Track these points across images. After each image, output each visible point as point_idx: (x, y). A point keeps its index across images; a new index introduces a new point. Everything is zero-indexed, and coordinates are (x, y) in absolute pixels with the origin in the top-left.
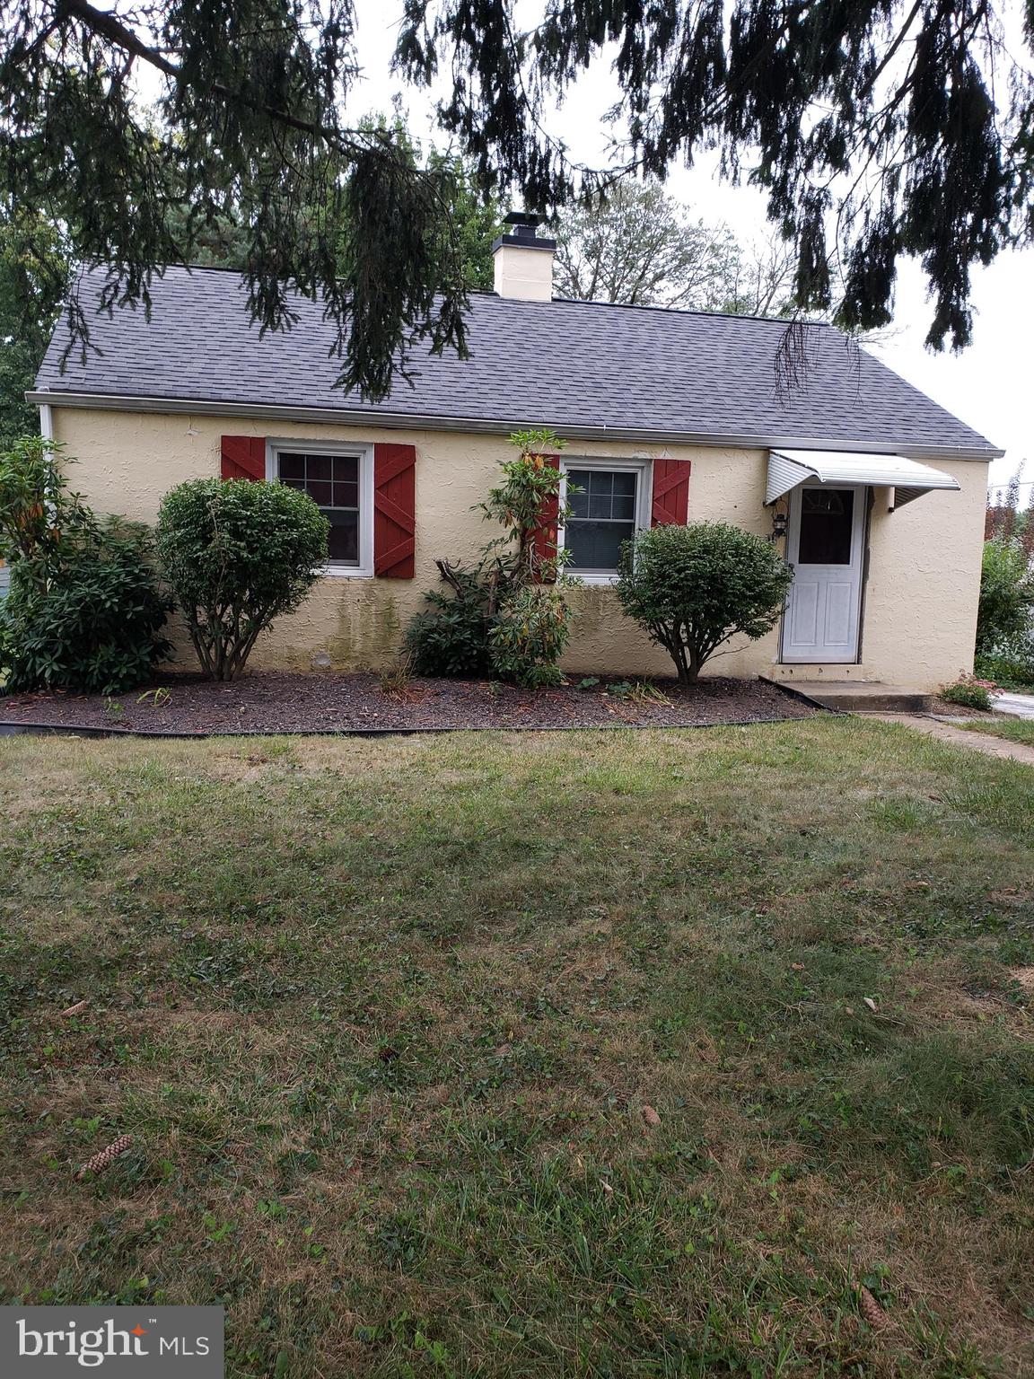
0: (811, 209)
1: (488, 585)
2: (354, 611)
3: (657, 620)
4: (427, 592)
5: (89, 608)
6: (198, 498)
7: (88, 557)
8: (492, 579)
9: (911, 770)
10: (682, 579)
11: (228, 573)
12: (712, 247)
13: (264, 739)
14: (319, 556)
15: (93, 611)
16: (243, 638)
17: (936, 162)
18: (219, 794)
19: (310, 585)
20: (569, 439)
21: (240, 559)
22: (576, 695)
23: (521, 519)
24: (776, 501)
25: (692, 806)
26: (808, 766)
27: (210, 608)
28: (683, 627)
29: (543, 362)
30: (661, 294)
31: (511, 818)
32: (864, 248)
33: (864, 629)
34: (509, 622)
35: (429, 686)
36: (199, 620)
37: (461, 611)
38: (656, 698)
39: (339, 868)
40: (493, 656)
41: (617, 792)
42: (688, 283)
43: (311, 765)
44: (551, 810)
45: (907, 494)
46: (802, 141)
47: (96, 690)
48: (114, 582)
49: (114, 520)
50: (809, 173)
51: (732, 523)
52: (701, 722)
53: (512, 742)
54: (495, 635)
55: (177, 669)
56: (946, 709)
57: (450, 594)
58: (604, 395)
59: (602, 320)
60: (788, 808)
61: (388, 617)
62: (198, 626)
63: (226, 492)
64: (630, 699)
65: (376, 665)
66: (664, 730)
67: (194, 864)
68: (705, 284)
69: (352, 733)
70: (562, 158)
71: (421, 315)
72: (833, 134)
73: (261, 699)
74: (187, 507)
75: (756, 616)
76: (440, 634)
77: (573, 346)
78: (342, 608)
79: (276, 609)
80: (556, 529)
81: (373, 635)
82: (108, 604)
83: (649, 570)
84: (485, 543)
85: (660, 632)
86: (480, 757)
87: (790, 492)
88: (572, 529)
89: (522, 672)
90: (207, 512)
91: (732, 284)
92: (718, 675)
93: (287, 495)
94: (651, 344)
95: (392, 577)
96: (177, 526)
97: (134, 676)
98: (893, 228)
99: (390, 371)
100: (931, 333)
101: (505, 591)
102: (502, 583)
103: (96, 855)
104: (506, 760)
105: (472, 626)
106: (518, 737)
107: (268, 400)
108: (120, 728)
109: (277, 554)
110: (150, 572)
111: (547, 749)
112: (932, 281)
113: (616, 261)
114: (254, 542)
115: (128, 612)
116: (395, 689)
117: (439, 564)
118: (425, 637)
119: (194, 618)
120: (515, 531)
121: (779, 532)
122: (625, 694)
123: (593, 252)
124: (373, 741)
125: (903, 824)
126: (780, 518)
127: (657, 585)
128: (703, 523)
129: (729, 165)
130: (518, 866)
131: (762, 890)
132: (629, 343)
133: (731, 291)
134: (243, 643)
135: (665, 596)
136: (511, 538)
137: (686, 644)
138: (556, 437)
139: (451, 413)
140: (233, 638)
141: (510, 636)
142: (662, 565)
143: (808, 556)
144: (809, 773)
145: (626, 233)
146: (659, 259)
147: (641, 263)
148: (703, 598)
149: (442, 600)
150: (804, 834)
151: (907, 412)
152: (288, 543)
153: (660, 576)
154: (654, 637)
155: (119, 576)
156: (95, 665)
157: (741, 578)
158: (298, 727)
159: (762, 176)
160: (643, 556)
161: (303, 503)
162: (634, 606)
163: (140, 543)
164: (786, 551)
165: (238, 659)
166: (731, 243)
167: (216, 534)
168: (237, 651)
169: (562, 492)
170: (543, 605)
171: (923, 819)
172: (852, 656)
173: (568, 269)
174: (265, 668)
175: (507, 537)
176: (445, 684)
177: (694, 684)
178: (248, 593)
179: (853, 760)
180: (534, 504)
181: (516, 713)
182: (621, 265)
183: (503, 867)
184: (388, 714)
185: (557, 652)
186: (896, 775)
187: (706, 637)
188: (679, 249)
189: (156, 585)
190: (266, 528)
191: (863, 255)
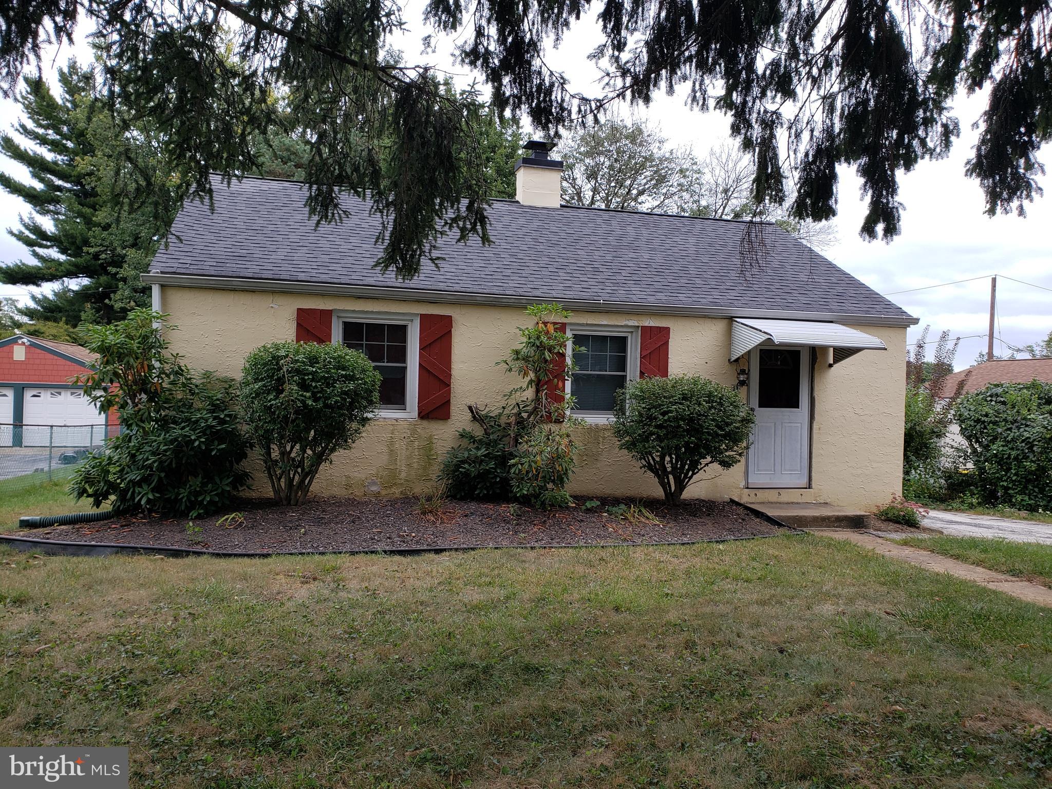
0: (766, 127)
1: (509, 424)
2: (400, 446)
3: (646, 453)
4: (461, 430)
5: (181, 447)
6: (274, 357)
7: (184, 405)
8: (512, 419)
9: (864, 585)
10: (666, 421)
11: (296, 418)
12: (681, 171)
13: (317, 557)
14: (371, 403)
15: (185, 449)
16: (307, 470)
17: (865, 89)
18: (269, 613)
19: (363, 426)
20: (573, 311)
21: (305, 405)
22: (581, 515)
23: (536, 371)
24: (738, 358)
25: (683, 624)
26: (777, 582)
27: (281, 446)
28: (667, 459)
29: (553, 252)
30: (643, 205)
31: (523, 637)
32: (811, 159)
33: (813, 460)
34: (527, 454)
35: (460, 509)
36: (273, 455)
37: (488, 445)
38: (648, 518)
39: (364, 694)
40: (513, 483)
41: (617, 609)
42: (662, 197)
43: (353, 584)
44: (558, 629)
45: (843, 353)
46: (757, 75)
47: (183, 515)
48: (203, 425)
49: (207, 375)
50: (764, 100)
51: (704, 376)
52: (685, 540)
53: (528, 559)
54: (514, 465)
55: (254, 495)
56: (883, 526)
57: (478, 432)
58: (600, 277)
59: (599, 221)
60: (765, 624)
61: (428, 450)
62: (272, 461)
63: (297, 352)
64: (626, 519)
65: (417, 490)
66: (655, 547)
67: (232, 689)
68: (676, 198)
69: (393, 552)
70: (563, 88)
71: (450, 210)
72: (782, 69)
73: (319, 522)
74: (265, 364)
75: (726, 450)
76: (470, 465)
77: (577, 241)
78: (392, 443)
79: (335, 446)
80: (564, 380)
81: (415, 465)
82: (197, 443)
83: (639, 412)
84: (507, 391)
85: (649, 463)
86: (499, 575)
87: (749, 352)
88: (577, 379)
89: (537, 496)
90: (280, 369)
91: (696, 197)
92: (697, 497)
93: (347, 355)
94: (636, 239)
95: (432, 419)
96: (256, 380)
97: (217, 502)
98: (833, 141)
99: (420, 255)
100: (865, 224)
101: (523, 429)
102: (521, 422)
103: (144, 682)
104: (521, 577)
105: (496, 457)
106: (532, 555)
107: (335, 281)
108: (198, 548)
109: (336, 402)
110: (233, 417)
111: (557, 566)
112: (866, 183)
113: (609, 181)
114: (318, 392)
115: (213, 450)
116: (431, 512)
117: (470, 408)
118: (458, 466)
119: (269, 453)
120: (531, 381)
121: (742, 383)
122: (622, 515)
123: (592, 174)
124: (409, 559)
125: (867, 641)
126: (743, 372)
127: (646, 424)
128: (681, 376)
129: (698, 94)
130: (527, 690)
131: (750, 714)
132: (620, 238)
133: (695, 202)
134: (307, 475)
135: (652, 434)
136: (528, 387)
137: (670, 473)
138: (563, 309)
139: (481, 291)
140: (299, 470)
141: (526, 466)
142: (649, 409)
143: (765, 402)
144: (779, 589)
145: (616, 160)
146: (641, 180)
147: (628, 182)
148: (684, 436)
149: (472, 437)
150: (781, 651)
151: (840, 289)
152: (346, 393)
153: (648, 418)
154: (644, 466)
155: (207, 421)
156: (184, 493)
157: (713, 420)
158: (348, 547)
159: (725, 103)
160: (634, 401)
161: (360, 361)
162: (627, 441)
163: (228, 393)
164: (749, 397)
165: (303, 486)
166: (695, 167)
167: (287, 386)
168: (302, 481)
169: (569, 352)
170: (553, 441)
171: (884, 635)
172: (804, 482)
173: (574, 187)
174: (326, 494)
175: (525, 386)
176: (473, 506)
177: (678, 506)
178: (312, 432)
179: (815, 575)
180: (546, 361)
181: (531, 532)
182: (613, 184)
183: (512, 693)
184: (424, 534)
185: (565, 479)
186: (852, 589)
187: (687, 467)
188: (656, 172)
189: (239, 427)
190: (328, 382)
191: (810, 164)
